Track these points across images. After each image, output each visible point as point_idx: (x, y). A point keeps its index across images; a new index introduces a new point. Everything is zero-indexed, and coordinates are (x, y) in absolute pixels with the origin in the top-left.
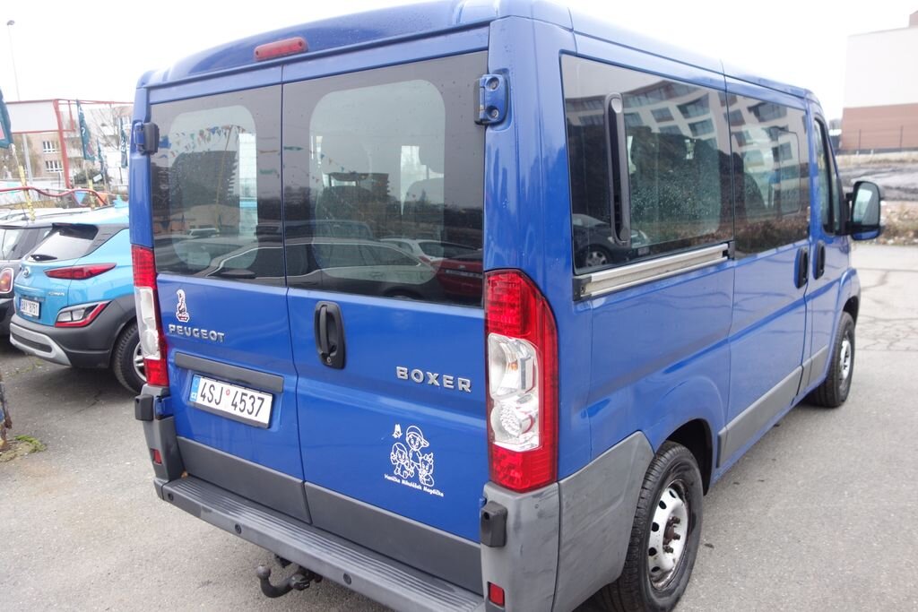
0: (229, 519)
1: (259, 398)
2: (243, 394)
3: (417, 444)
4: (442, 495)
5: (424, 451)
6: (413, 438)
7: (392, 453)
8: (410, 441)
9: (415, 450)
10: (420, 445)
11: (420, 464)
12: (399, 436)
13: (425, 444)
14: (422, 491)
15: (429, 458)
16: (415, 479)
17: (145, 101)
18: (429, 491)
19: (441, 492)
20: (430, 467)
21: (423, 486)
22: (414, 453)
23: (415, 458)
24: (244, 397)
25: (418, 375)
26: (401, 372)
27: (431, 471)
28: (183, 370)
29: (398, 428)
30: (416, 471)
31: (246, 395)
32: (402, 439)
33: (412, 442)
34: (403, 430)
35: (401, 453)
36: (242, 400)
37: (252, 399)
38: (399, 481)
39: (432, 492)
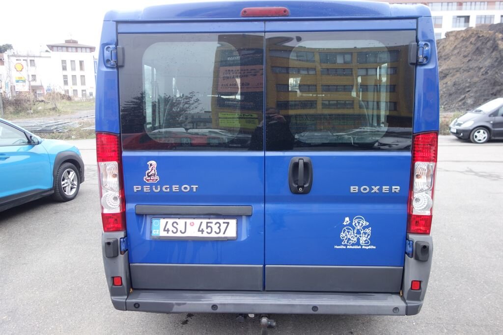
0: (205, 304)
1: (224, 223)
2: (207, 223)
3: (360, 225)
4: (375, 247)
5: (364, 228)
6: (358, 222)
7: (342, 233)
8: (355, 224)
9: (359, 228)
10: (362, 225)
11: (361, 235)
12: (348, 223)
13: (365, 223)
14: (361, 249)
15: (368, 231)
16: (358, 243)
17: (115, 31)
18: (366, 247)
19: (374, 246)
20: (369, 235)
21: (362, 246)
22: (358, 230)
23: (358, 232)
24: (209, 225)
25: (365, 189)
26: (354, 189)
27: (369, 237)
28: (140, 216)
29: (347, 219)
30: (358, 239)
31: (212, 223)
32: (350, 224)
33: (357, 224)
34: (351, 220)
35: (348, 232)
36: (207, 227)
37: (218, 225)
38: (345, 247)
39: (367, 248)
